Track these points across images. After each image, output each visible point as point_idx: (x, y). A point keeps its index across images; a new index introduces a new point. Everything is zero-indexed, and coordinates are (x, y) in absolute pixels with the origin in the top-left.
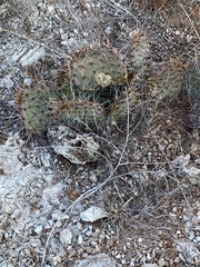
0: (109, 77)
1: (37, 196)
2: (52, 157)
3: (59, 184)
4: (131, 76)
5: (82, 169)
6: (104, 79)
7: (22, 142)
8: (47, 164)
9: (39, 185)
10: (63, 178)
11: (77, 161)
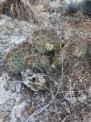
0: (52, 46)
1: (9, 111)
2: (21, 86)
3: (23, 103)
4: (63, 45)
5: (36, 93)
6: (50, 47)
7: (8, 78)
8: (18, 90)
9: (11, 104)
10: (26, 99)
11: (33, 89)
